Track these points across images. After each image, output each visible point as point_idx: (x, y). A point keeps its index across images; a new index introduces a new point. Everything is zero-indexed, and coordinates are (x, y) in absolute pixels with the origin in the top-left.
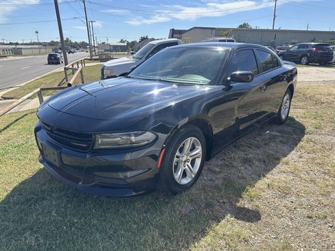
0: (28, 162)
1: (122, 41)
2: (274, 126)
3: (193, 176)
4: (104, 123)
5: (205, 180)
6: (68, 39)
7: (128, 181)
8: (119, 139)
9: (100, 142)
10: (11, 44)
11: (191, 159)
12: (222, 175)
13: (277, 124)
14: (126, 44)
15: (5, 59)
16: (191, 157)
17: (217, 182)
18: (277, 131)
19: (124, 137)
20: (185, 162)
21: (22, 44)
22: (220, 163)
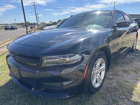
0: (5, 75)
1: (50, 22)
2: (130, 53)
3: (101, 82)
4: (48, 50)
5: (106, 84)
6: (28, 22)
7: (64, 88)
8: (58, 59)
9: (45, 62)
10: (4, 24)
11: (99, 72)
12: (115, 81)
13: (131, 52)
14: (52, 23)
15: (1, 30)
16: (99, 70)
17: (114, 85)
18: (133, 56)
19: (61, 58)
20: (96, 74)
21: (9, 24)
22: (111, 73)
